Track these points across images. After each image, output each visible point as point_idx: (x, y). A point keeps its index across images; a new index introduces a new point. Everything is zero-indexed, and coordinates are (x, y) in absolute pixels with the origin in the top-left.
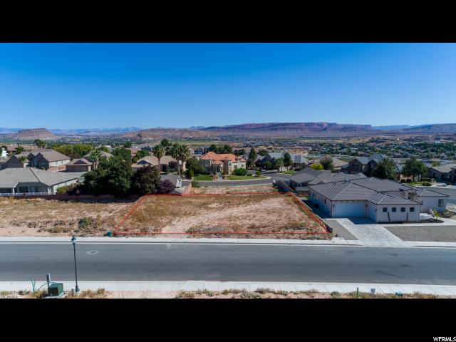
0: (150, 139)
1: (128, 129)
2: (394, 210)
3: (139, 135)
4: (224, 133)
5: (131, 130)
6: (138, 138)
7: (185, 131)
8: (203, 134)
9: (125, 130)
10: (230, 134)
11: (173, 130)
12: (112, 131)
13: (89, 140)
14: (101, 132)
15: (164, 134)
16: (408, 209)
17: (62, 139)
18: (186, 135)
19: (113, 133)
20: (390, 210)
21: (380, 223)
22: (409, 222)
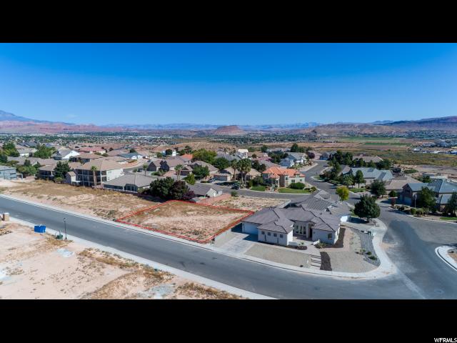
0: (325, 135)
1: (307, 125)
2: (269, 234)
3: (314, 131)
4: (415, 129)
5: (310, 125)
6: (313, 134)
7: (366, 126)
8: (386, 129)
9: (304, 125)
10: (424, 129)
11: (352, 125)
12: (293, 126)
13: (269, 135)
14: (282, 128)
15: (341, 129)
16: (278, 236)
17: (248, 135)
18: (366, 131)
19: (292, 128)
20: (266, 234)
21: (259, 242)
22: (279, 245)
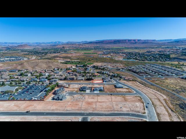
0: (68, 48)
6: (63, 48)
10: (98, 45)
15: (72, 46)
18: (81, 46)
